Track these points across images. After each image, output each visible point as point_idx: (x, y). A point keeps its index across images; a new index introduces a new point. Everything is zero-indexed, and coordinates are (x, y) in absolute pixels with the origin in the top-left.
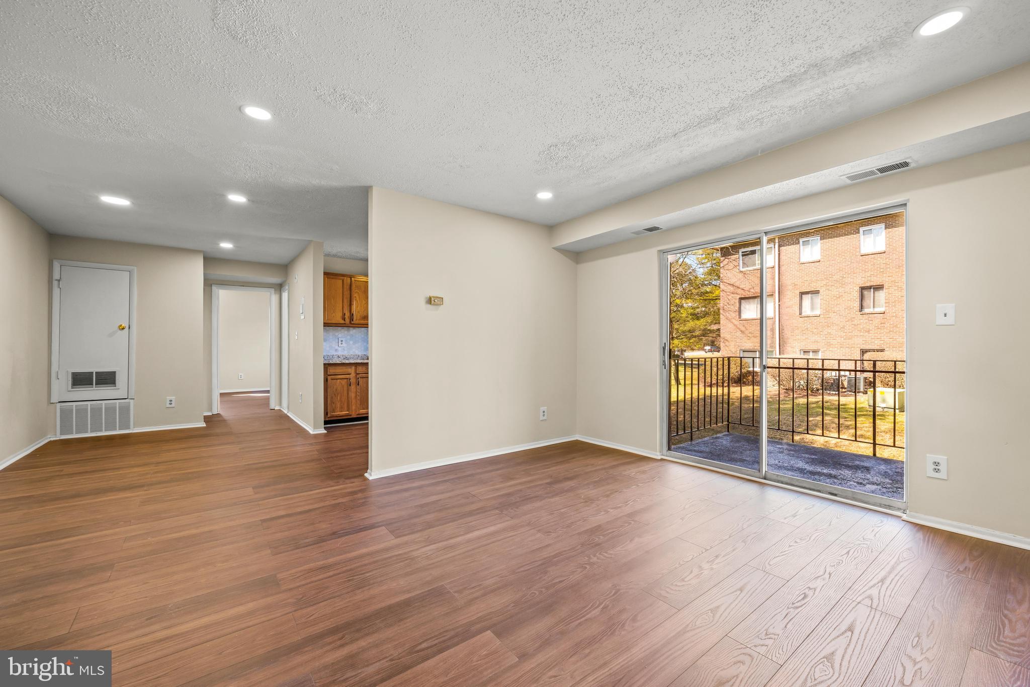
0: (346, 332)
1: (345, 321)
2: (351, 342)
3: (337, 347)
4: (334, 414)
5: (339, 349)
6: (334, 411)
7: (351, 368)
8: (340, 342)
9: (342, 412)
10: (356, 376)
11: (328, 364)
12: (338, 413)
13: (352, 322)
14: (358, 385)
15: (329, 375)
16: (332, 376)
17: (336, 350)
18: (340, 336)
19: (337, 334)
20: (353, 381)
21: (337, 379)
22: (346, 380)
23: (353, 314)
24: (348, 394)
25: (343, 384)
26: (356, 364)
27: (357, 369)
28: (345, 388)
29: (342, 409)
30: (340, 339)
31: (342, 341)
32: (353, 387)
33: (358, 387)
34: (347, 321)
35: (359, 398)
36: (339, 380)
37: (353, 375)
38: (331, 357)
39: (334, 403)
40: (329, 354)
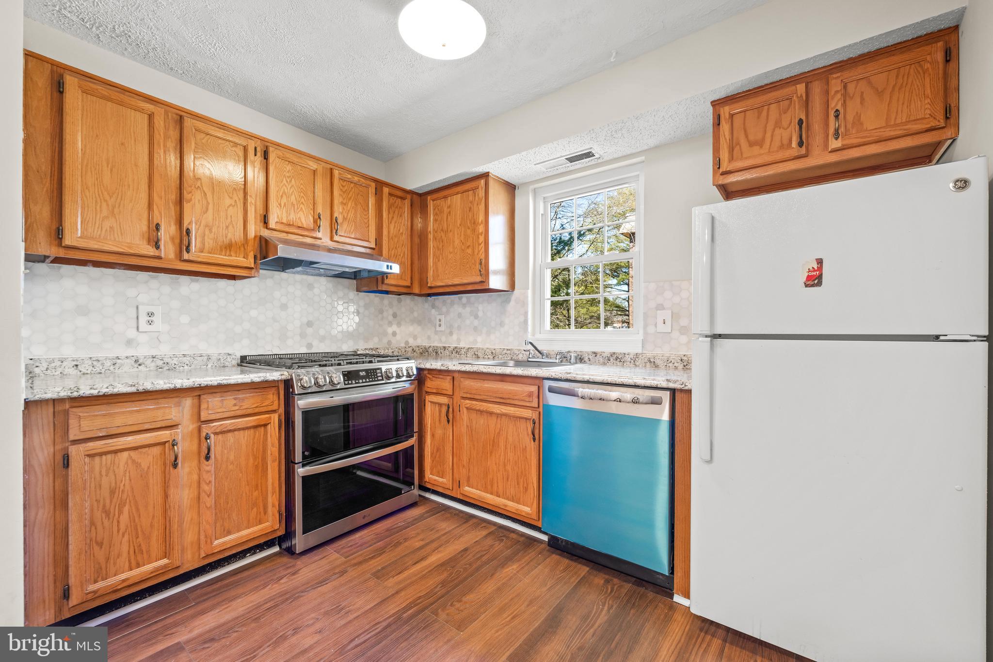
0: (166, 289)
1: (157, 247)
2: (185, 319)
3: (132, 333)
4: (101, 584)
5: (142, 338)
6: (100, 574)
7: (178, 405)
8: (143, 319)
9: (138, 566)
10: (199, 430)
11: (72, 399)
12: (123, 576)
13: (186, 256)
14: (207, 458)
15: (75, 442)
16: (91, 445)
17: (129, 342)
18: (142, 298)
19: (131, 292)
20: (185, 446)
21: (116, 452)
22: (156, 450)
23: (188, 232)
24: (166, 496)
25: (144, 465)
26: (200, 392)
27: (204, 406)
28: (155, 480)
29: (138, 557)
30: (143, 311)
31: (151, 314)
32: (186, 471)
33: (209, 466)
34: (168, 250)
35: (210, 502)
36: (125, 454)
37: (187, 425)
38: (108, 364)
39: (100, 544)
40: (100, 355)
